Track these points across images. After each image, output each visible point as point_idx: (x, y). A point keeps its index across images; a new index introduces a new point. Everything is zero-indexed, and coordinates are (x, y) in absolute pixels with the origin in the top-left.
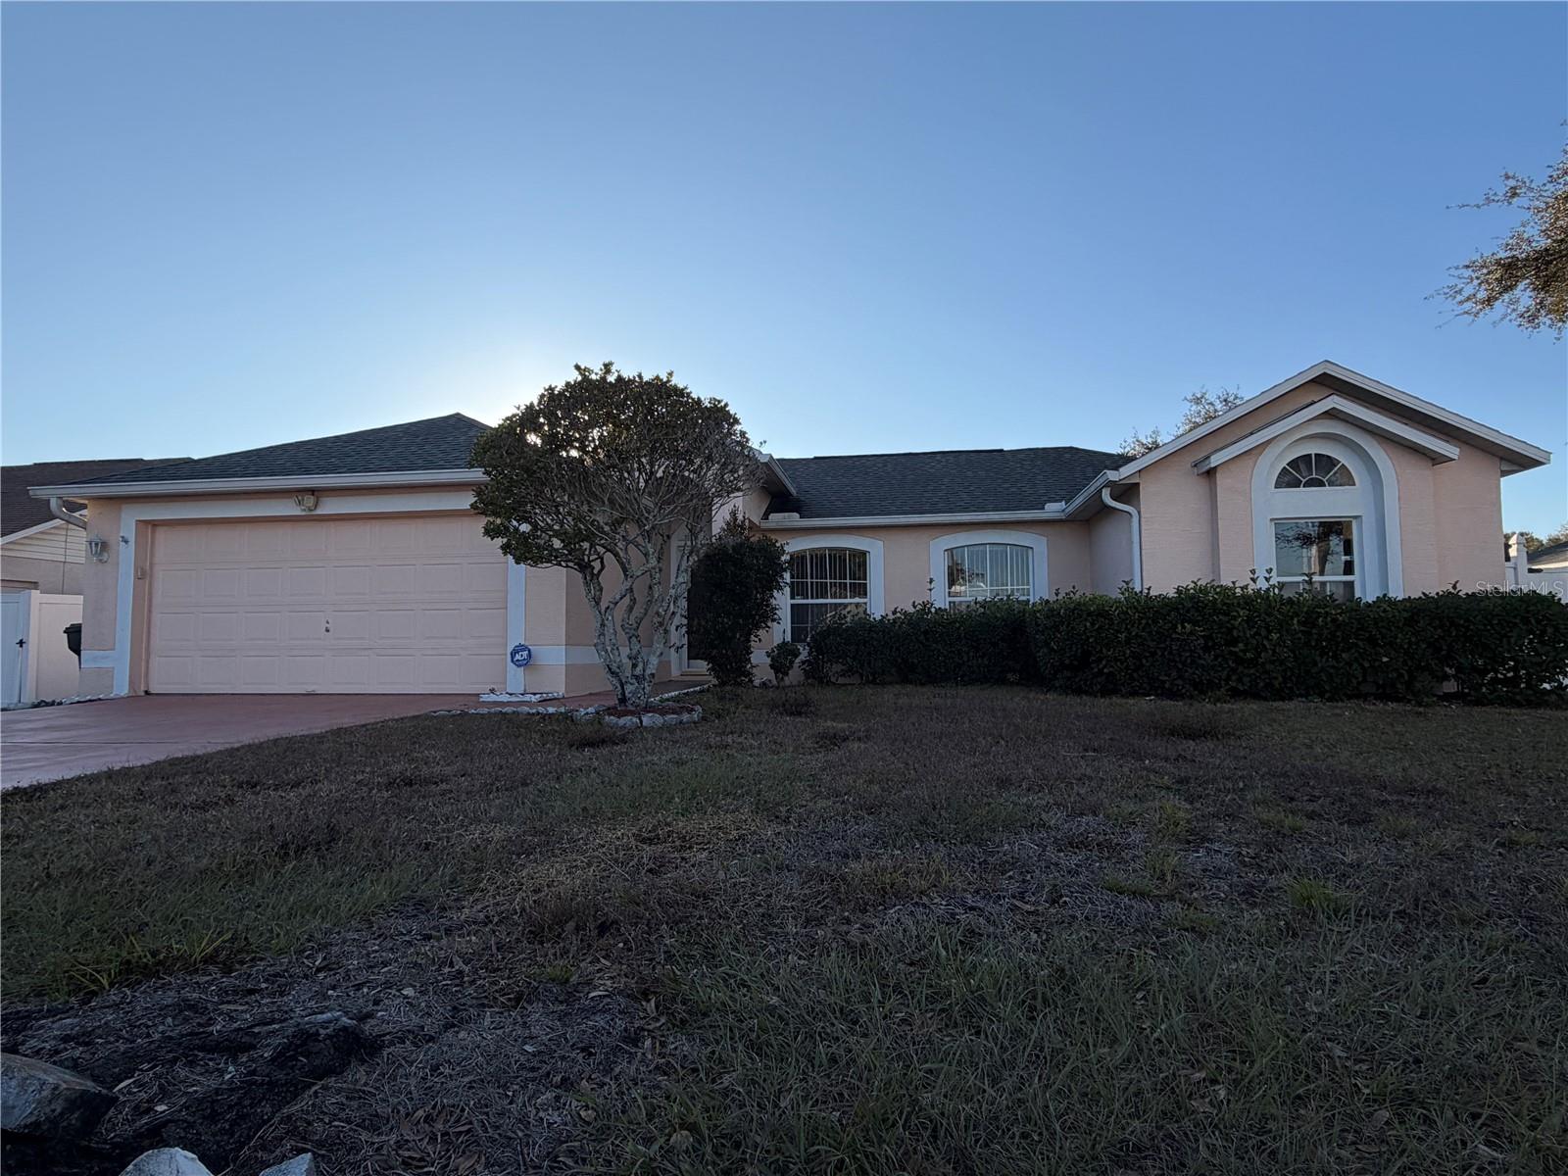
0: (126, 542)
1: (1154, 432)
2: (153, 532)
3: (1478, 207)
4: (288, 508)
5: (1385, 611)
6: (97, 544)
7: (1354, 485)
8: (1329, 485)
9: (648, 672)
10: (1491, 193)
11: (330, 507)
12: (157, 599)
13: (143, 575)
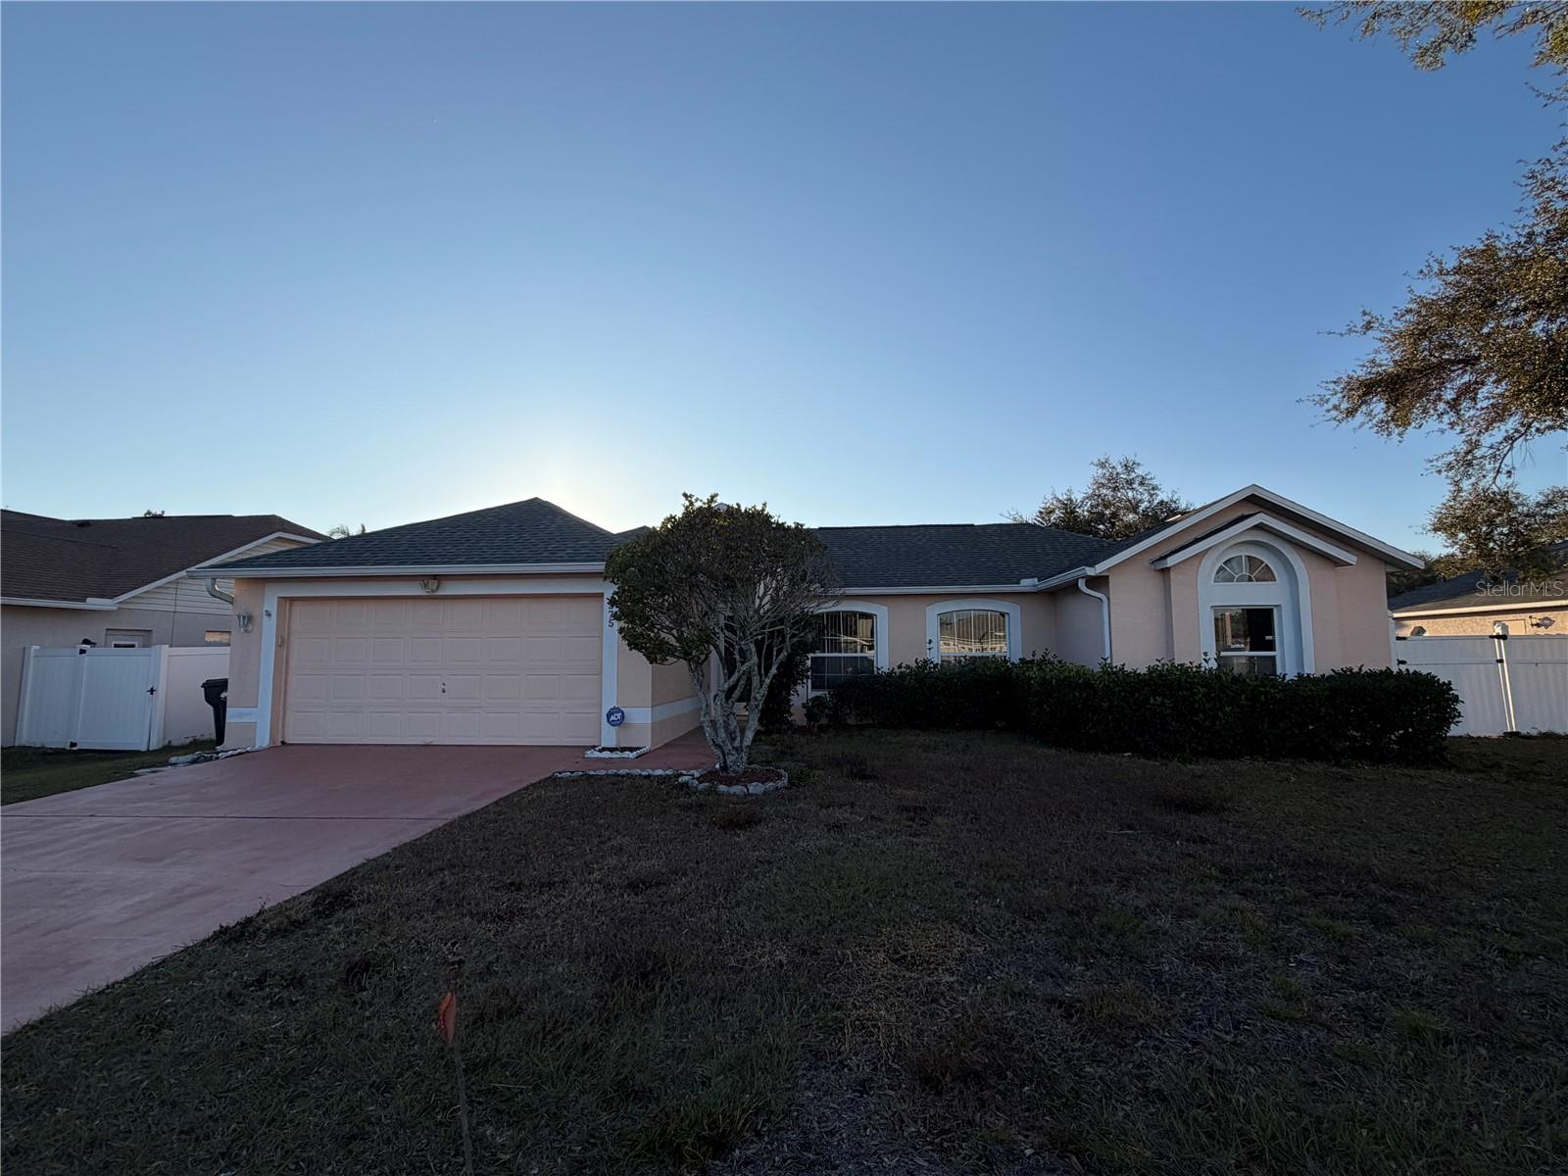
0: (269, 615)
1: (1068, 491)
2: (291, 605)
3: (1342, 335)
4: (414, 590)
5: (1311, 690)
6: (244, 618)
7: (1275, 580)
8: (1257, 581)
9: (745, 744)
10: (1352, 325)
11: (450, 589)
12: (293, 663)
13: (282, 643)
